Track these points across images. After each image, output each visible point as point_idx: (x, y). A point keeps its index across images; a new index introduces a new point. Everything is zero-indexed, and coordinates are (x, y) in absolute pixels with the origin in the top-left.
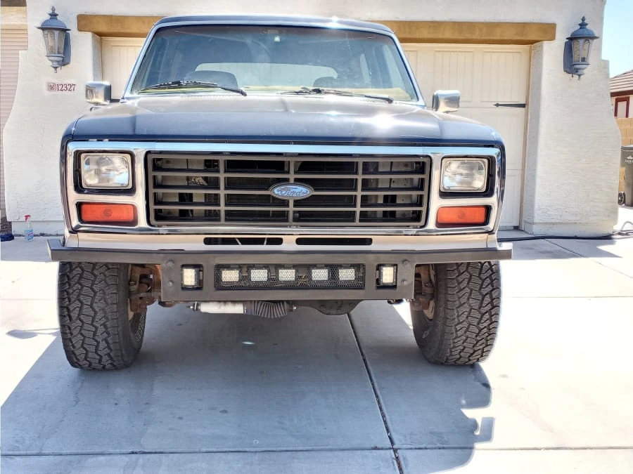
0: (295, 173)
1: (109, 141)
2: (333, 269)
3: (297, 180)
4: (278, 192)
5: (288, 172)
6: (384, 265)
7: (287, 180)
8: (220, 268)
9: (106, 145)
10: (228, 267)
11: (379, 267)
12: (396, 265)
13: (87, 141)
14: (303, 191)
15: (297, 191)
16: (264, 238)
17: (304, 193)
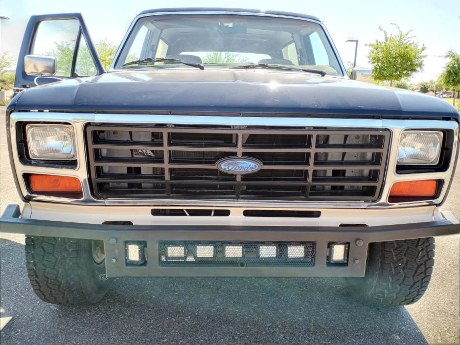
0: (244, 146)
1: (49, 112)
2: (282, 246)
3: (245, 154)
4: (225, 166)
5: (236, 146)
6: (335, 243)
7: (234, 154)
8: (165, 244)
9: (47, 116)
10: (174, 243)
11: (330, 245)
12: (348, 243)
13: (29, 111)
14: (250, 166)
15: (245, 165)
16: (211, 210)
17: (252, 168)
